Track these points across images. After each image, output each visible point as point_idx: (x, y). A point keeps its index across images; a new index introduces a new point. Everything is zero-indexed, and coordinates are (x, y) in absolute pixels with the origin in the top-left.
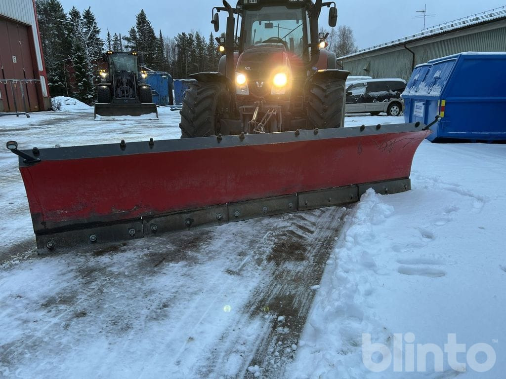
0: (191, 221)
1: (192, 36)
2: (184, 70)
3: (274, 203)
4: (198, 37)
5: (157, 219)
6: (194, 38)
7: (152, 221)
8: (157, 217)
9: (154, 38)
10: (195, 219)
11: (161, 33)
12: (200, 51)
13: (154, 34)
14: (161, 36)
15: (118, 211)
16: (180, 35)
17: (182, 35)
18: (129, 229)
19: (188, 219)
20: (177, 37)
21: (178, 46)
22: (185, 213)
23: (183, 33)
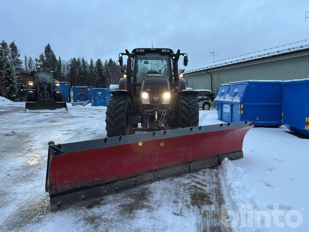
0: (136, 182)
1: (80, 60)
2: (74, 80)
3: (179, 169)
4: (83, 61)
5: (118, 182)
6: (81, 61)
7: (116, 184)
8: (118, 181)
9: (55, 60)
10: (138, 181)
11: (60, 58)
12: (84, 68)
13: (55, 58)
14: (60, 59)
15: (97, 179)
16: (72, 59)
17: (73, 59)
18: (103, 190)
19: (134, 181)
20: (70, 60)
21: (71, 65)
22: (133, 177)
23: (74, 58)
